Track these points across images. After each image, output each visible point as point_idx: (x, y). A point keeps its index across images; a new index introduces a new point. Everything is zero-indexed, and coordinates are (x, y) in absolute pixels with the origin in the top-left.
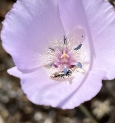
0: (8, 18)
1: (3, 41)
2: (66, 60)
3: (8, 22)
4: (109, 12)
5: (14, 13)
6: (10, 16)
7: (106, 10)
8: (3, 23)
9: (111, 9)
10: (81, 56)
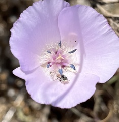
0: (16, 26)
1: (11, 47)
2: (59, 61)
3: (15, 30)
4: (103, 24)
5: (20, 22)
6: (17, 25)
7: (101, 23)
8: (11, 30)
9: (106, 22)
10: (73, 58)
